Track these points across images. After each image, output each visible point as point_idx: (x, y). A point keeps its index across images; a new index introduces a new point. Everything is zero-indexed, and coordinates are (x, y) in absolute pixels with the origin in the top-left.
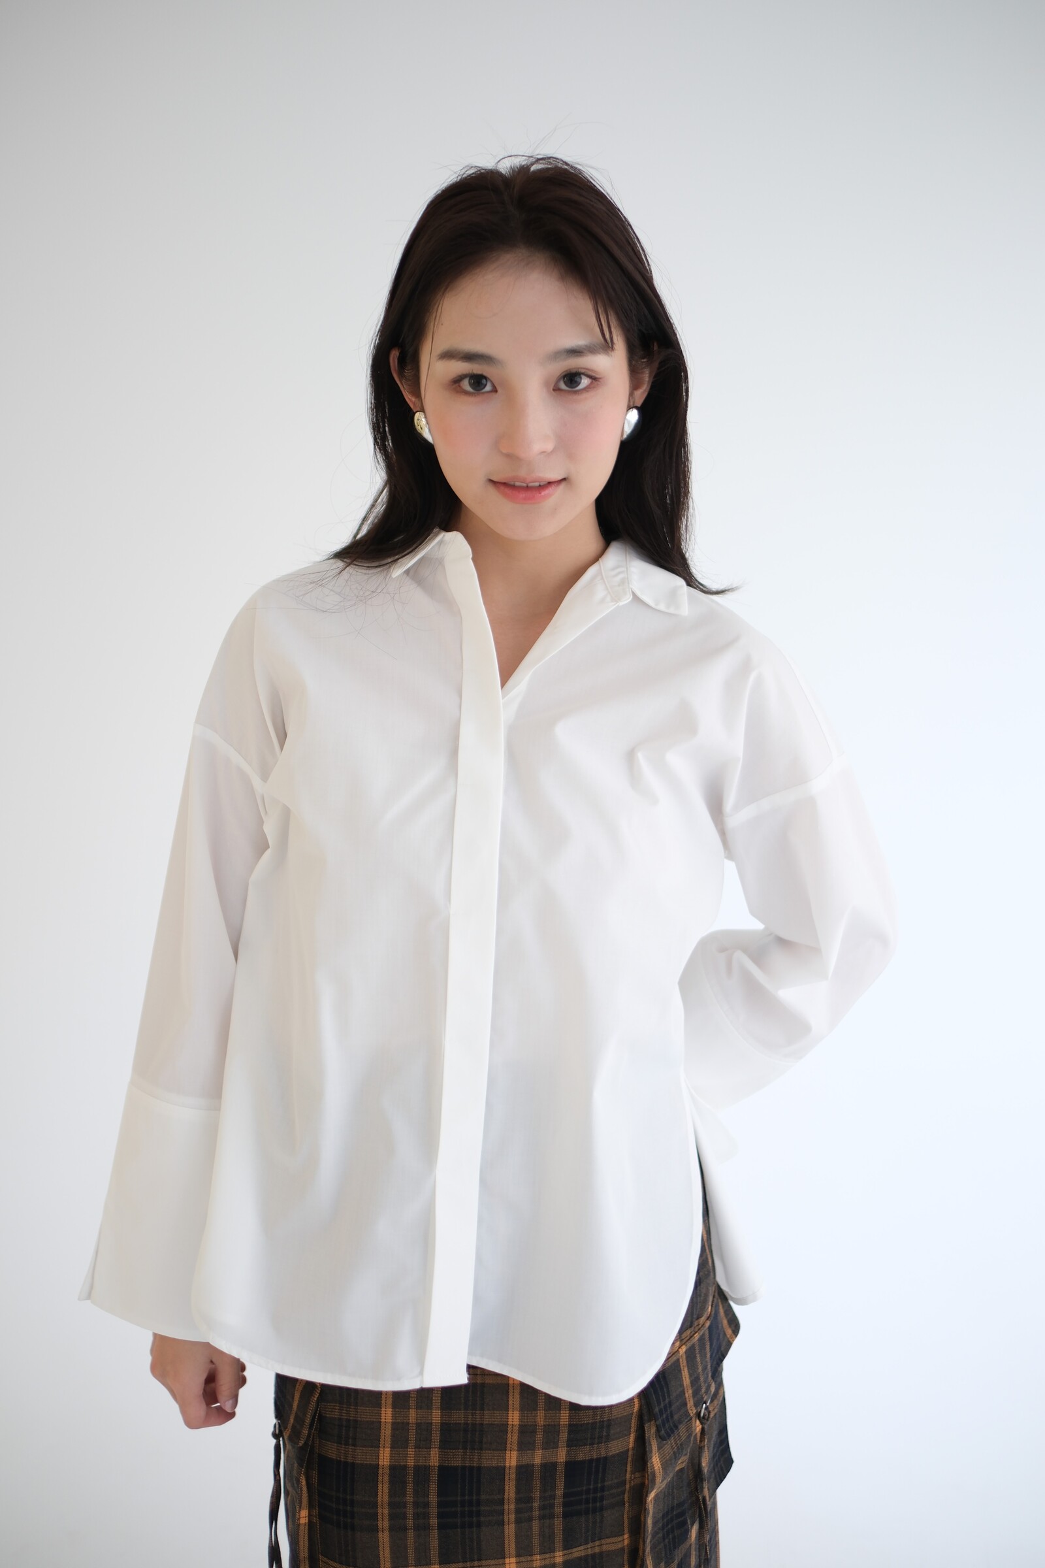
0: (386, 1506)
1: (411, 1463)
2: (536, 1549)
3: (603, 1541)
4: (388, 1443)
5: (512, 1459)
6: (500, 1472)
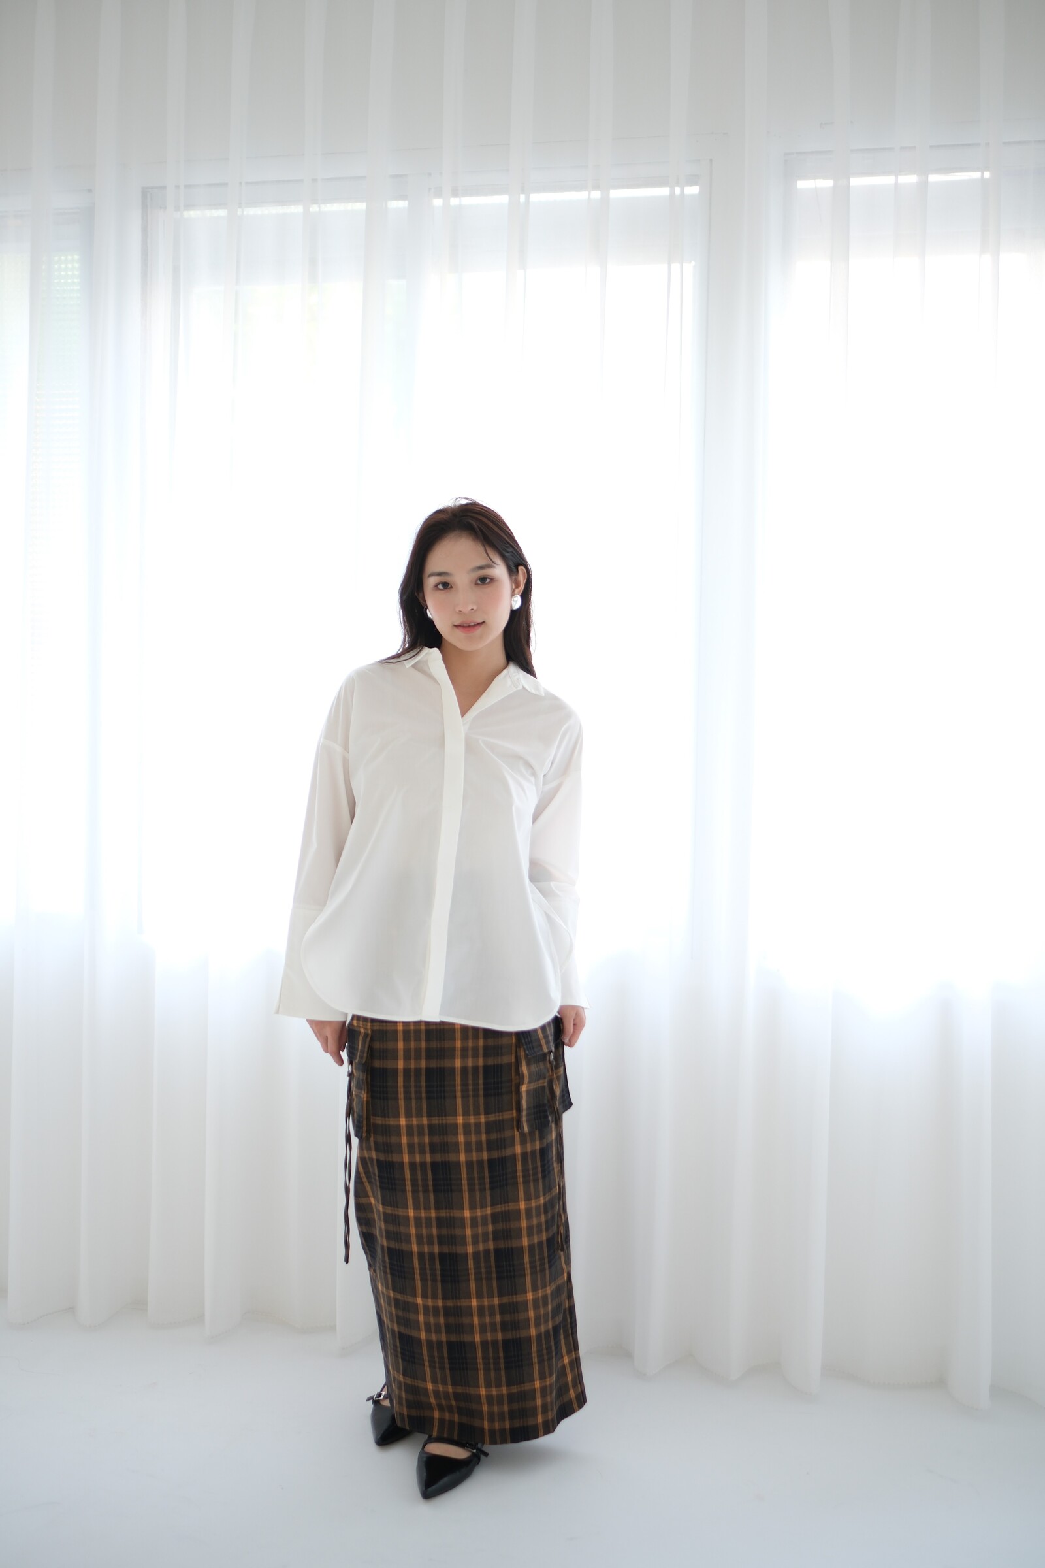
0: (402, 1087)
1: (413, 1066)
2: (472, 1113)
3: (503, 1113)
4: (402, 1058)
5: (458, 1063)
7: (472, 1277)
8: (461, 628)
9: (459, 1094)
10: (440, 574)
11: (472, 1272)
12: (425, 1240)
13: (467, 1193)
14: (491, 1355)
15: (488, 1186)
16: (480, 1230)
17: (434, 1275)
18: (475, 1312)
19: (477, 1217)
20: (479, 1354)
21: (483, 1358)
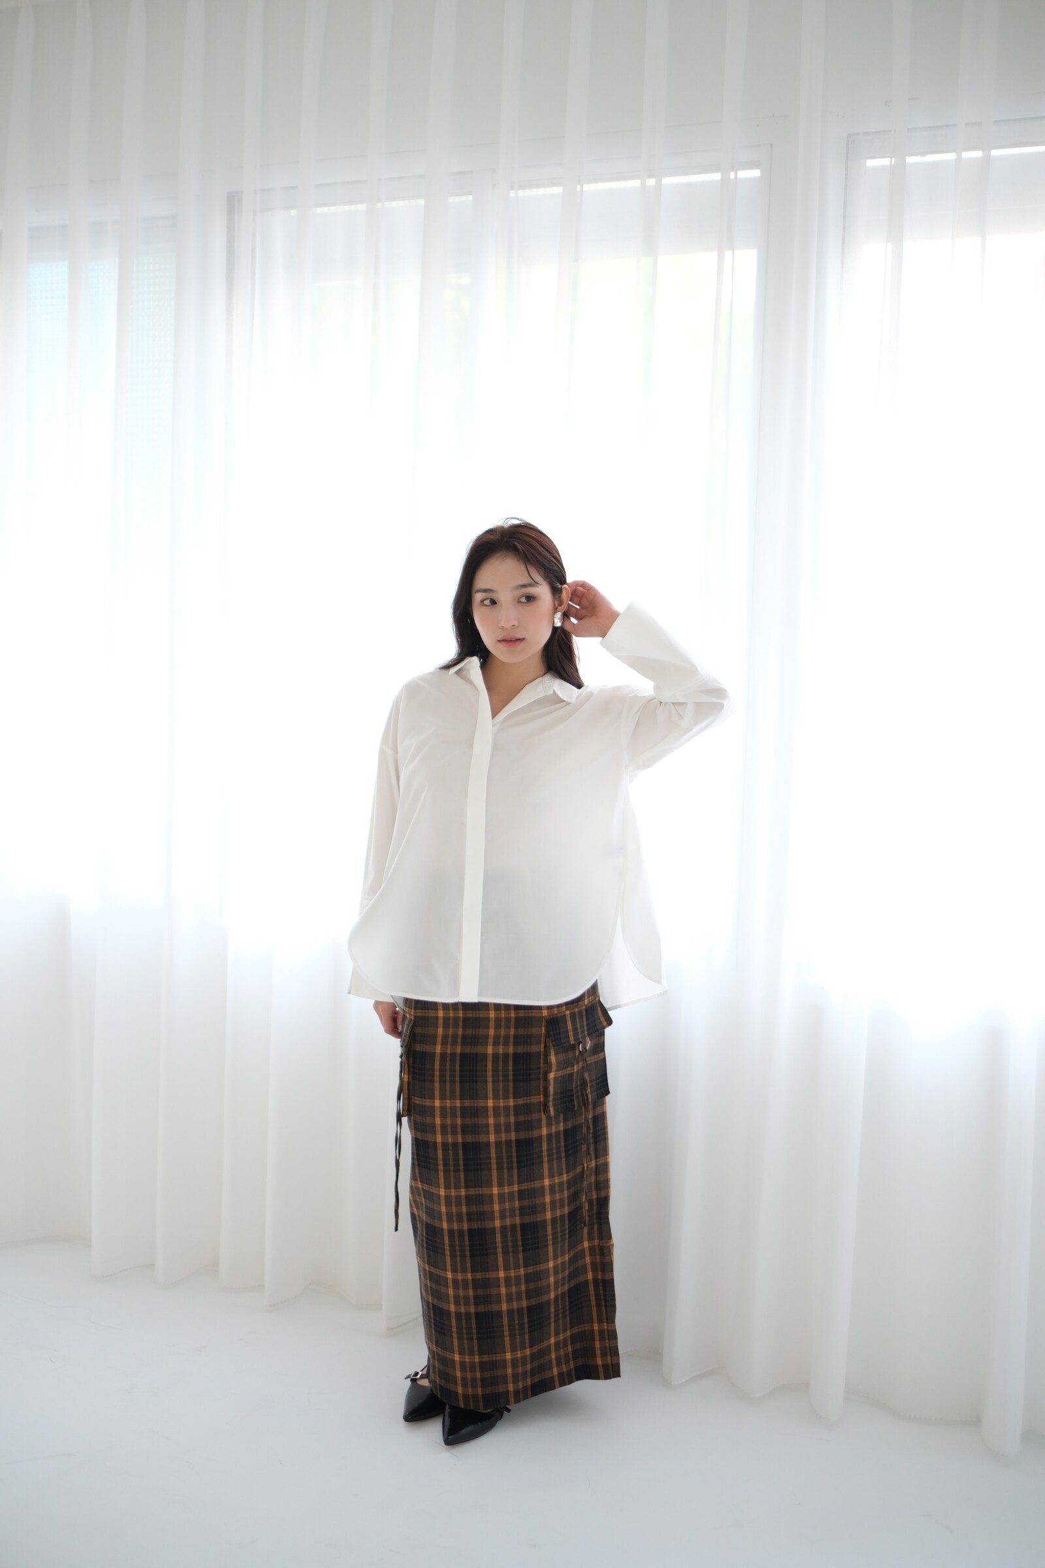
0: (438, 1071)
1: (449, 1051)
2: (501, 1096)
3: (531, 1098)
4: (440, 1043)
5: (490, 1050)
6: (485, 1055)
7: (500, 1250)
8: (504, 643)
9: (490, 1079)
10: (485, 591)
11: (499, 1245)
12: (455, 1218)
13: (495, 1171)
14: (516, 1322)
15: (515, 1165)
16: (507, 1206)
17: (462, 1251)
18: (502, 1283)
19: (504, 1194)
20: (505, 1322)
21: (509, 1326)
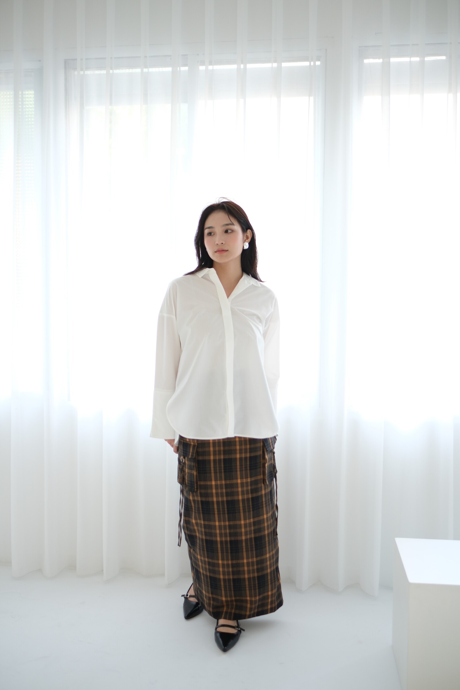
0: (213, 468)
1: (217, 458)
2: (244, 477)
3: (258, 477)
4: (212, 455)
5: (238, 456)
6: (236, 459)
7: (244, 550)
8: (217, 252)
9: (238, 470)
10: (209, 228)
11: (244, 547)
12: (223, 535)
13: (242, 513)
14: (252, 583)
15: (251, 509)
16: (248, 529)
17: (227, 550)
18: (246, 565)
19: (247, 523)
20: (247, 583)
21: (249, 585)
